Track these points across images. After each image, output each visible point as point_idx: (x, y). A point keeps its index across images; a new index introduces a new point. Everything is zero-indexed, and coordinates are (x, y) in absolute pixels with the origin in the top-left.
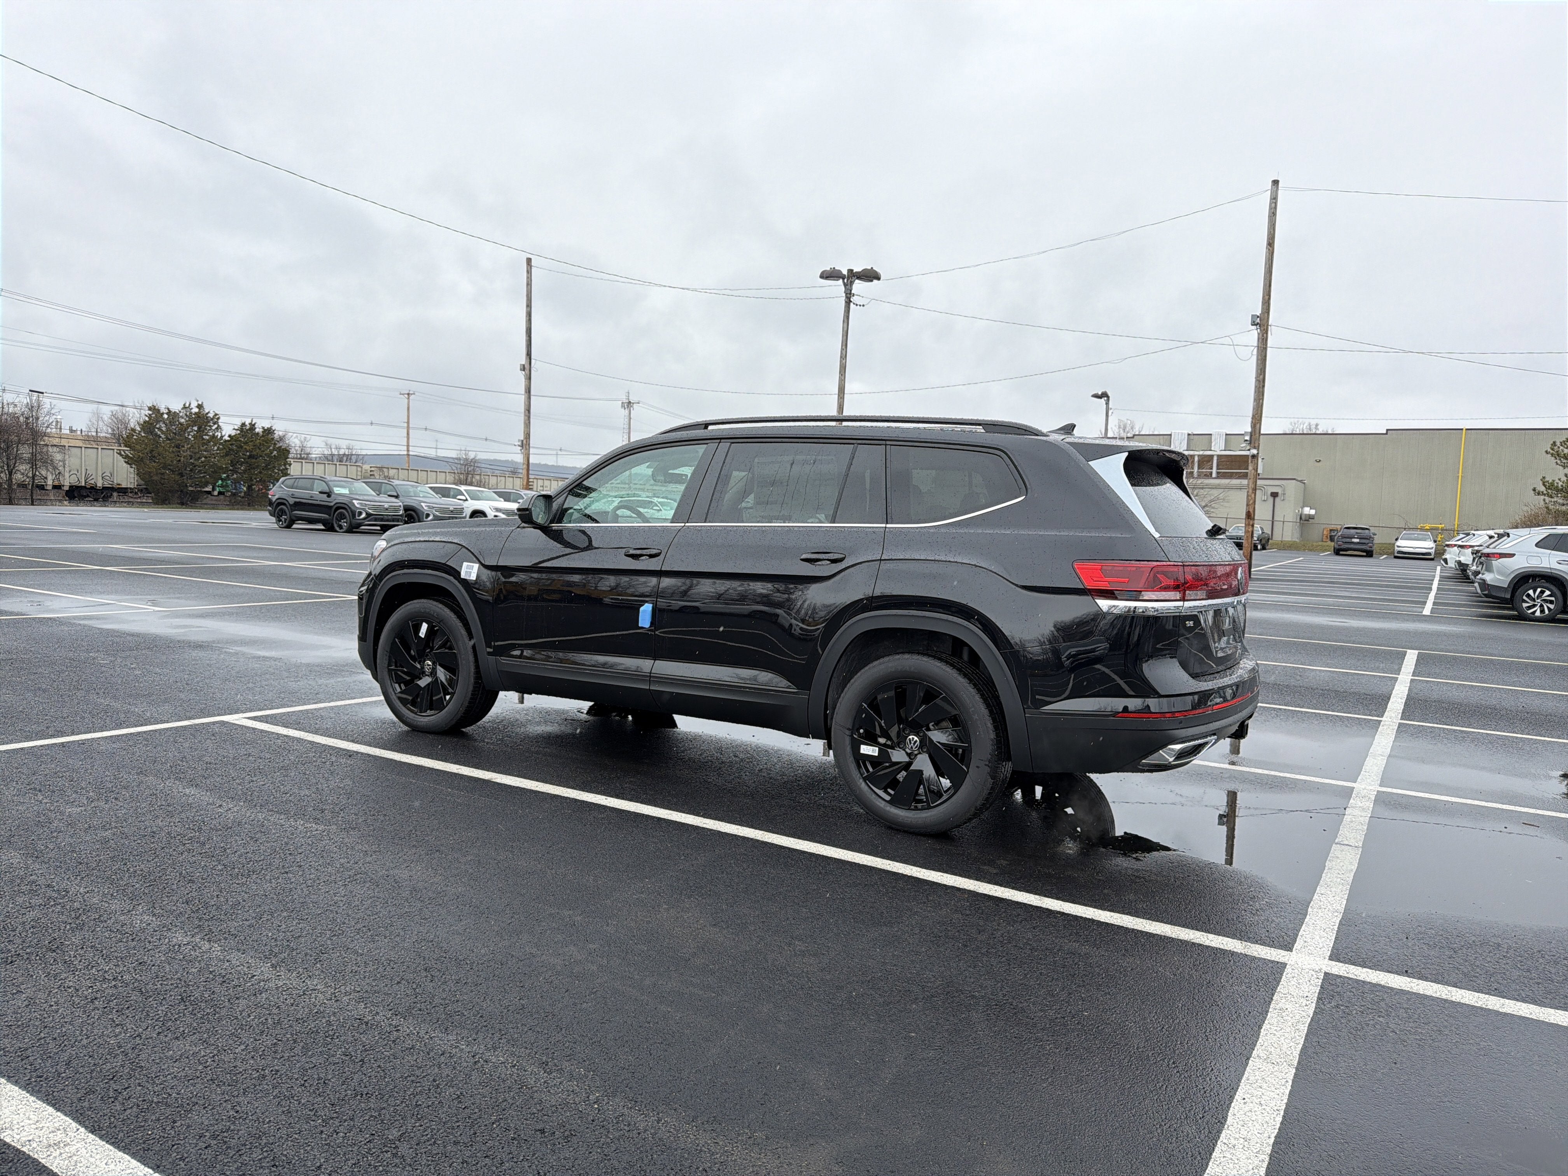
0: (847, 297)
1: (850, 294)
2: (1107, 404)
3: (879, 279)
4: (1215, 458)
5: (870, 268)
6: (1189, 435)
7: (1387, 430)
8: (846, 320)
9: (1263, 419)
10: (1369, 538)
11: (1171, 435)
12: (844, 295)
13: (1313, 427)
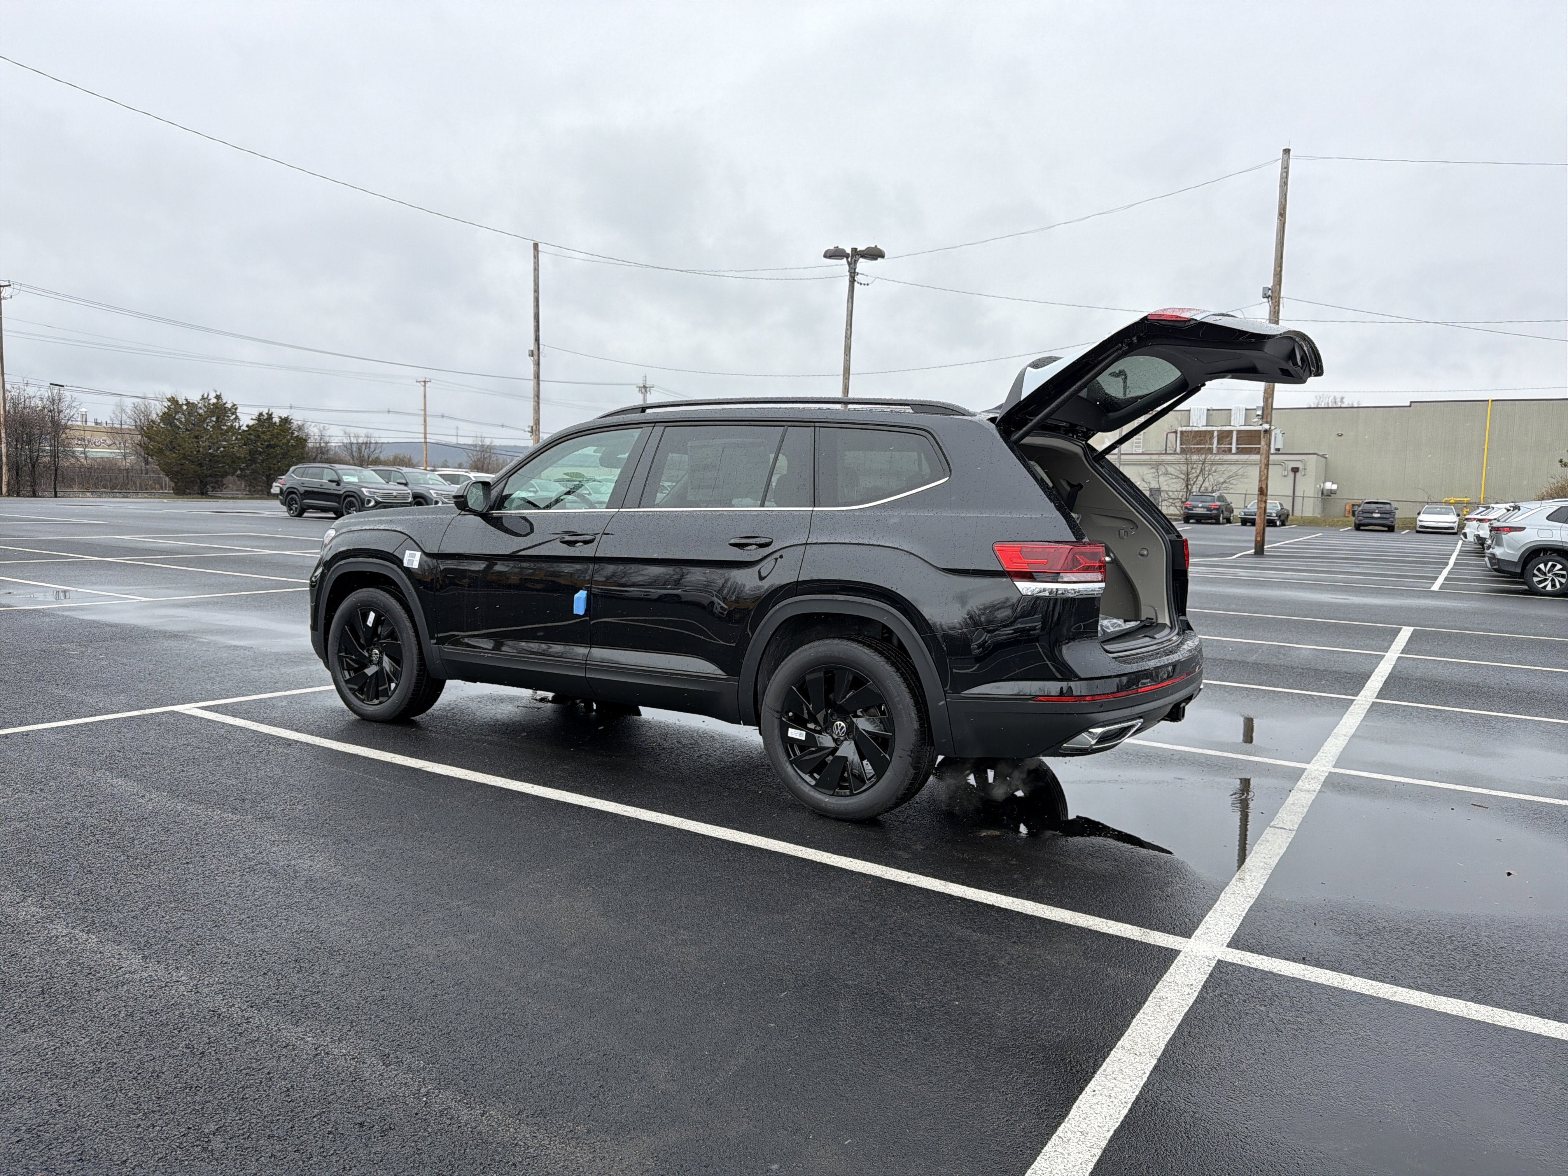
0: (851, 276)
1: (855, 272)
2: (1125, 382)
3: (883, 256)
4: (1235, 434)
5: (873, 246)
6: (1208, 410)
7: (1411, 402)
8: (850, 300)
9: (1275, 393)
10: (1391, 513)
11: (1189, 411)
12: (848, 274)
13: (1338, 400)
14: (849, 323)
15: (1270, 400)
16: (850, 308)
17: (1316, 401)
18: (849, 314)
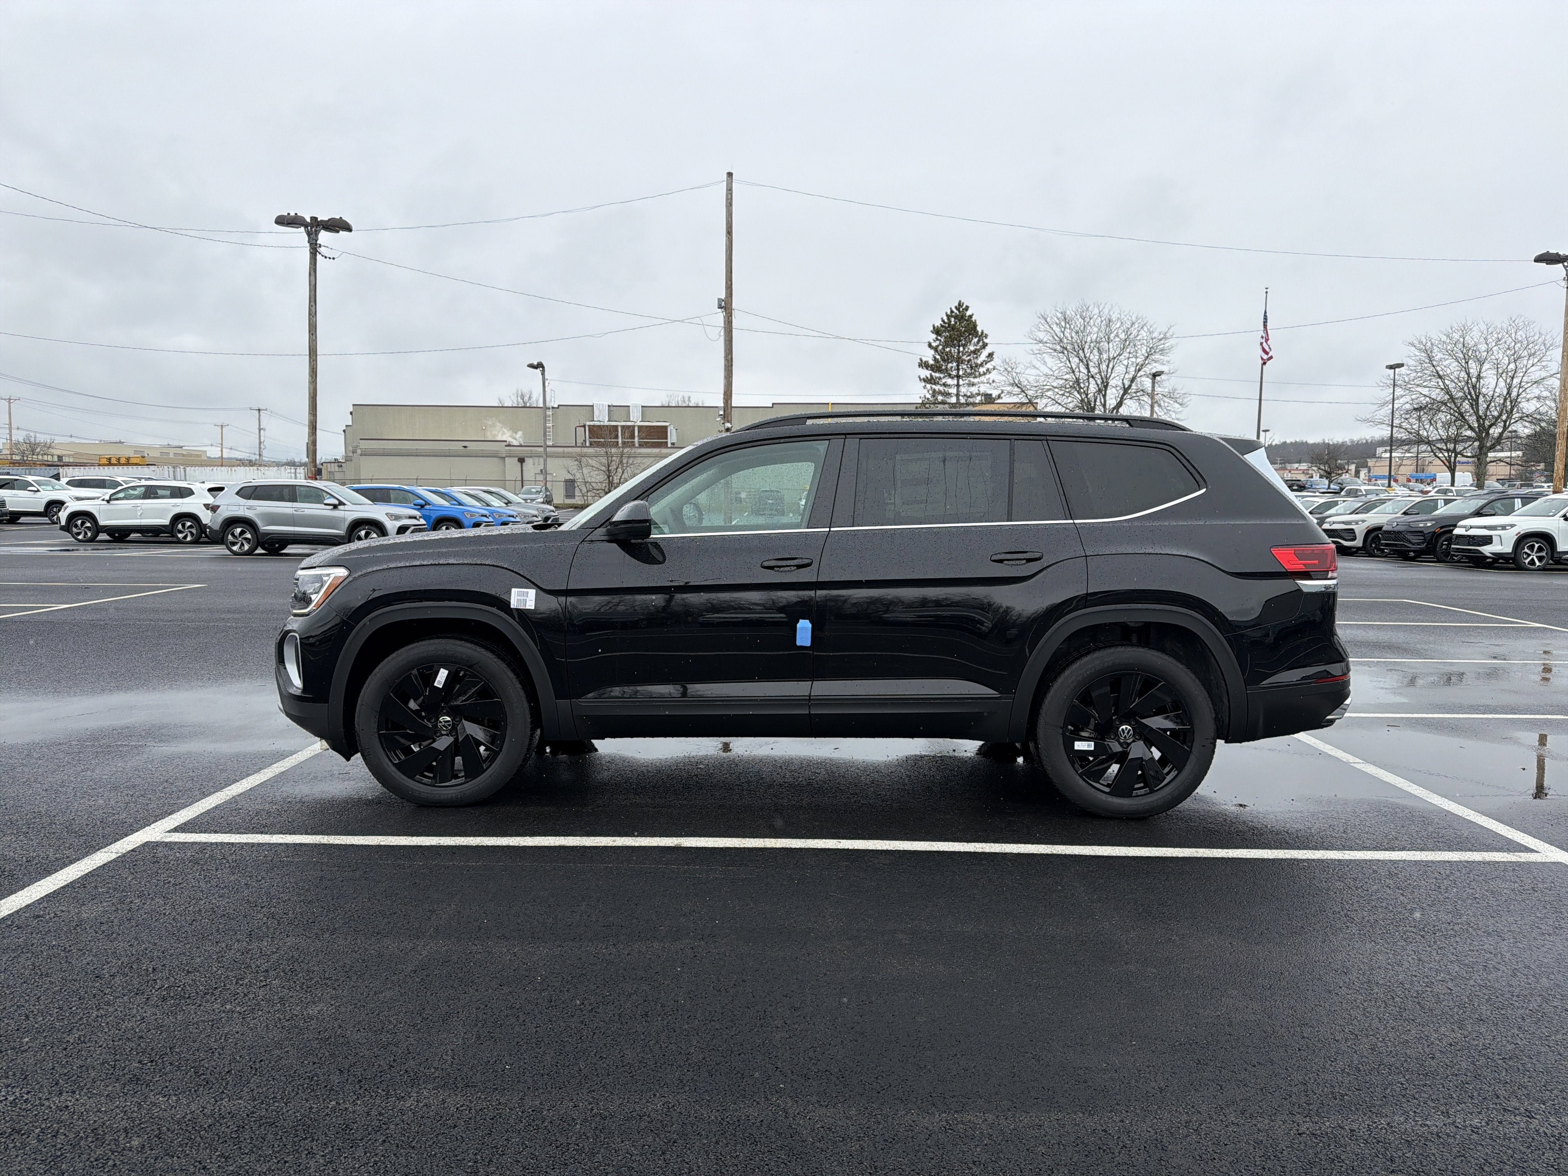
0: (311, 248)
1: (316, 244)
2: (543, 374)
3: (349, 229)
4: (620, 429)
5: (338, 218)
6: (609, 406)
7: (773, 404)
8: (312, 273)
9: (733, 395)
11: (593, 406)
12: (308, 245)
13: (686, 399)
14: (313, 299)
15: (729, 402)
16: (313, 283)
17: (668, 400)
18: (313, 289)
